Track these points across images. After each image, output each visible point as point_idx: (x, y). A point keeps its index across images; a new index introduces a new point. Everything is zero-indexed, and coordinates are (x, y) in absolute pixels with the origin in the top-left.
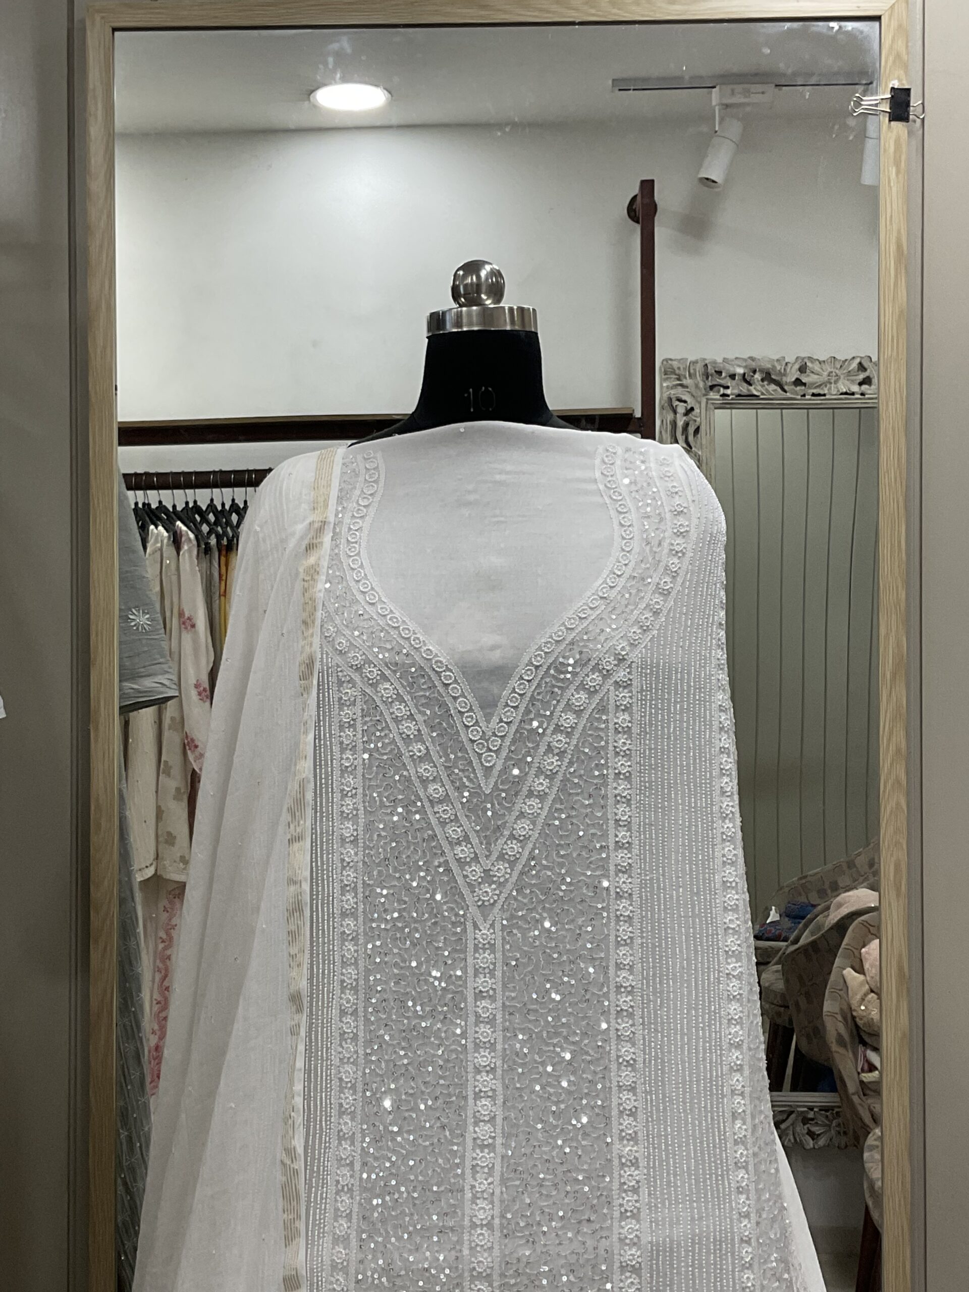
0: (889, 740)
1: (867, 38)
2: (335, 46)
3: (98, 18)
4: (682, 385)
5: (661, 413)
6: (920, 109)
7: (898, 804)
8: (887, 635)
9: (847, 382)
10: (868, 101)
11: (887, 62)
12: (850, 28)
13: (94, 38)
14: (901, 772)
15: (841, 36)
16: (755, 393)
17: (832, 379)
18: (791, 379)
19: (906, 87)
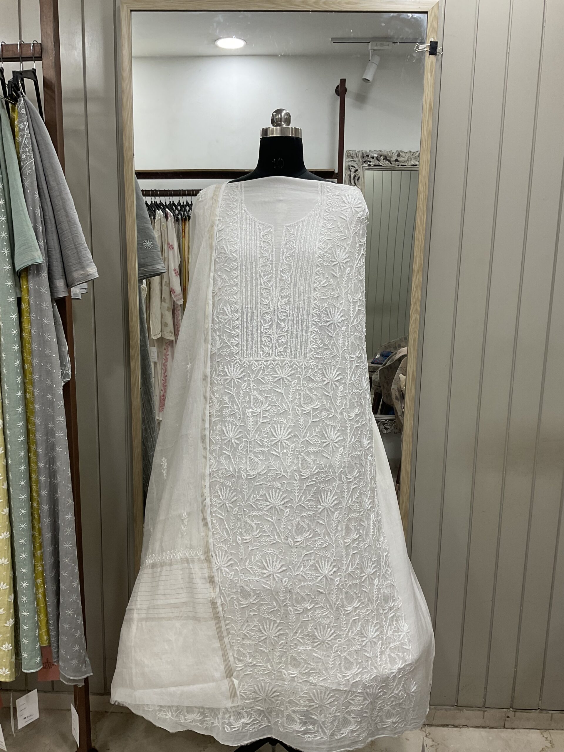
0: (415, 295)
1: (422, 21)
2: (216, 19)
3: (125, 6)
4: (354, 161)
5: (345, 171)
6: (441, 50)
7: (416, 318)
8: (416, 256)
9: (414, 161)
10: (421, 47)
11: (429, 30)
12: (415, 16)
13: (124, 14)
14: (418, 306)
15: (413, 20)
16: (381, 164)
17: (409, 160)
18: (394, 159)
19: (436, 41)
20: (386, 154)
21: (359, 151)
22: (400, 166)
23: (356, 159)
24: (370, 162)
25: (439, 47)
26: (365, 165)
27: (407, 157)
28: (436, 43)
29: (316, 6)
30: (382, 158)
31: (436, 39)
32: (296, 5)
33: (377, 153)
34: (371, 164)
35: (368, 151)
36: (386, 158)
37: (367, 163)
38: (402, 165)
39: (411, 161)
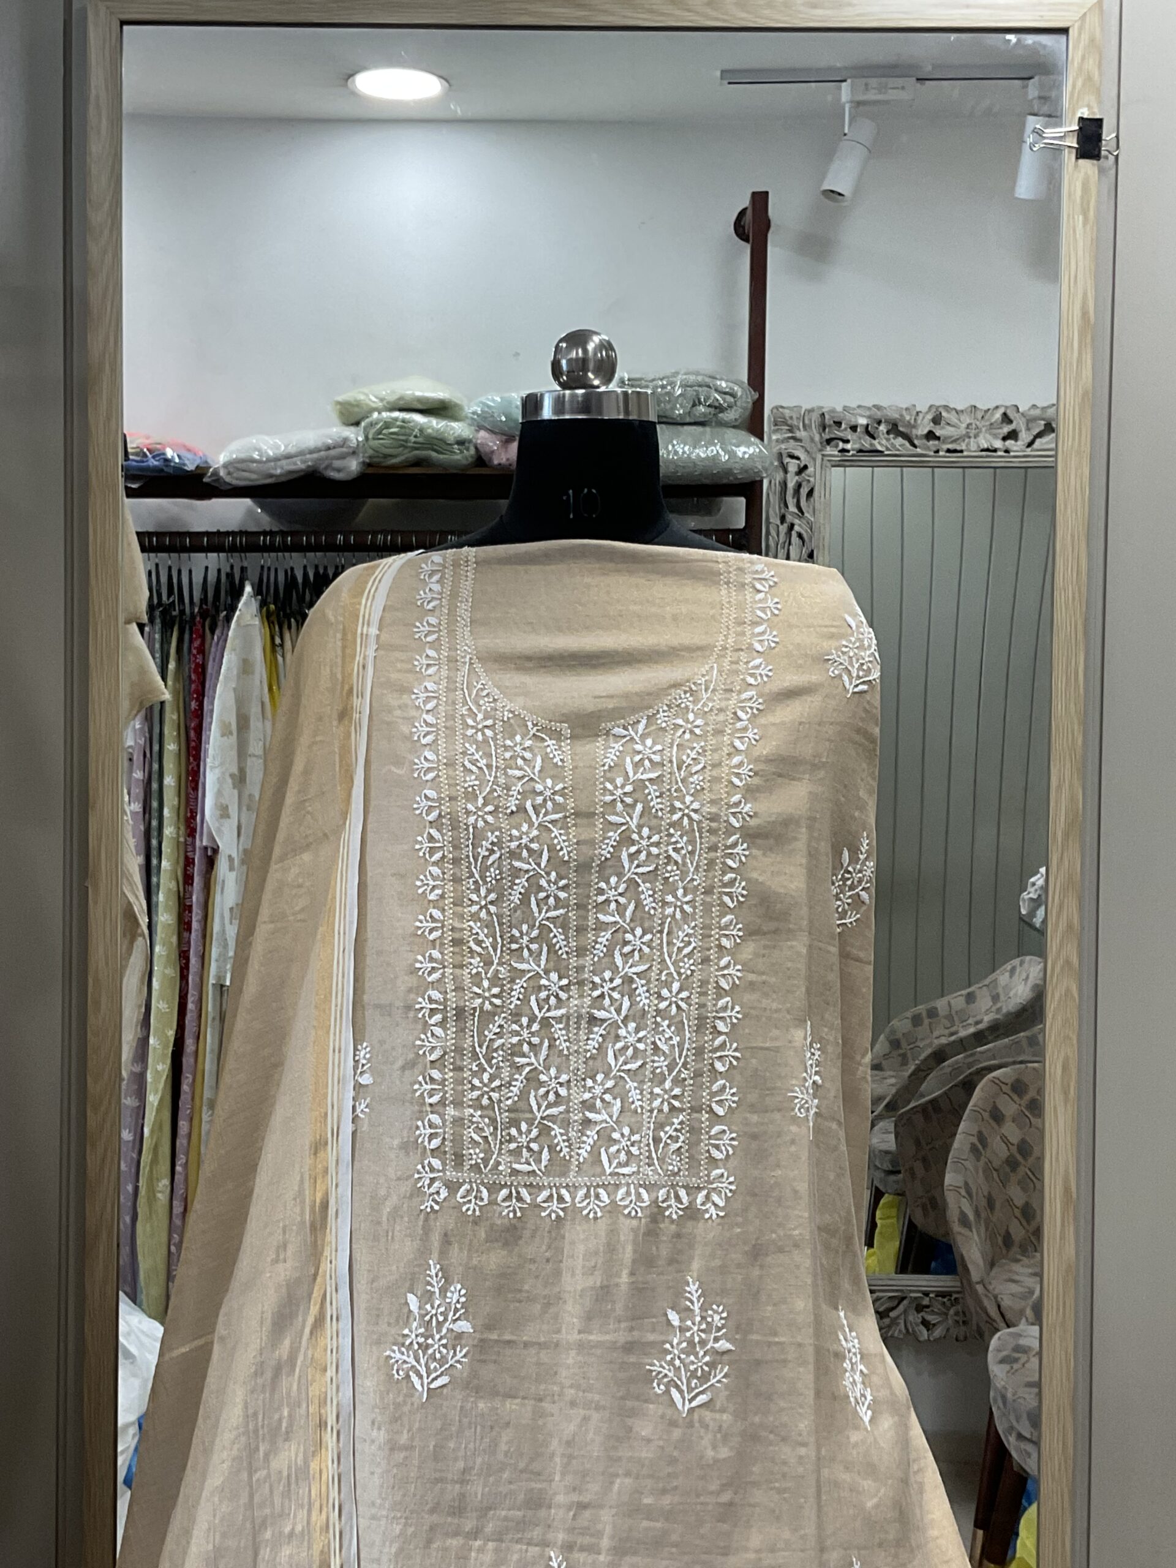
1: (1049, 56)
3: (102, 7)
4: (794, 438)
6: (1113, 144)
7: (1068, 990)
8: (1059, 787)
9: (988, 436)
10: (1051, 133)
11: (1075, 83)
12: (1031, 42)
14: (1071, 952)
15: (1021, 52)
16: (880, 448)
17: (972, 433)
18: (923, 430)
19: (1098, 117)
20: (897, 416)
21: (810, 411)
22: (941, 453)
23: (801, 434)
24: (847, 441)
25: (1108, 135)
26: (829, 450)
27: (964, 426)
28: (1099, 122)
29: (714, 14)
30: (883, 428)
31: (1096, 110)
32: (651, 11)
33: (868, 413)
34: (848, 446)
35: (839, 409)
36: (894, 429)
37: (837, 446)
38: (949, 451)
39: (976, 437)
